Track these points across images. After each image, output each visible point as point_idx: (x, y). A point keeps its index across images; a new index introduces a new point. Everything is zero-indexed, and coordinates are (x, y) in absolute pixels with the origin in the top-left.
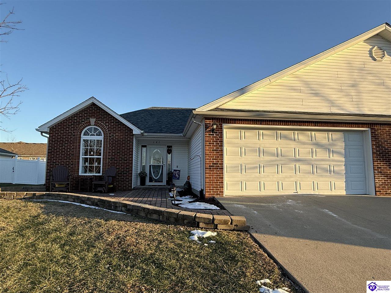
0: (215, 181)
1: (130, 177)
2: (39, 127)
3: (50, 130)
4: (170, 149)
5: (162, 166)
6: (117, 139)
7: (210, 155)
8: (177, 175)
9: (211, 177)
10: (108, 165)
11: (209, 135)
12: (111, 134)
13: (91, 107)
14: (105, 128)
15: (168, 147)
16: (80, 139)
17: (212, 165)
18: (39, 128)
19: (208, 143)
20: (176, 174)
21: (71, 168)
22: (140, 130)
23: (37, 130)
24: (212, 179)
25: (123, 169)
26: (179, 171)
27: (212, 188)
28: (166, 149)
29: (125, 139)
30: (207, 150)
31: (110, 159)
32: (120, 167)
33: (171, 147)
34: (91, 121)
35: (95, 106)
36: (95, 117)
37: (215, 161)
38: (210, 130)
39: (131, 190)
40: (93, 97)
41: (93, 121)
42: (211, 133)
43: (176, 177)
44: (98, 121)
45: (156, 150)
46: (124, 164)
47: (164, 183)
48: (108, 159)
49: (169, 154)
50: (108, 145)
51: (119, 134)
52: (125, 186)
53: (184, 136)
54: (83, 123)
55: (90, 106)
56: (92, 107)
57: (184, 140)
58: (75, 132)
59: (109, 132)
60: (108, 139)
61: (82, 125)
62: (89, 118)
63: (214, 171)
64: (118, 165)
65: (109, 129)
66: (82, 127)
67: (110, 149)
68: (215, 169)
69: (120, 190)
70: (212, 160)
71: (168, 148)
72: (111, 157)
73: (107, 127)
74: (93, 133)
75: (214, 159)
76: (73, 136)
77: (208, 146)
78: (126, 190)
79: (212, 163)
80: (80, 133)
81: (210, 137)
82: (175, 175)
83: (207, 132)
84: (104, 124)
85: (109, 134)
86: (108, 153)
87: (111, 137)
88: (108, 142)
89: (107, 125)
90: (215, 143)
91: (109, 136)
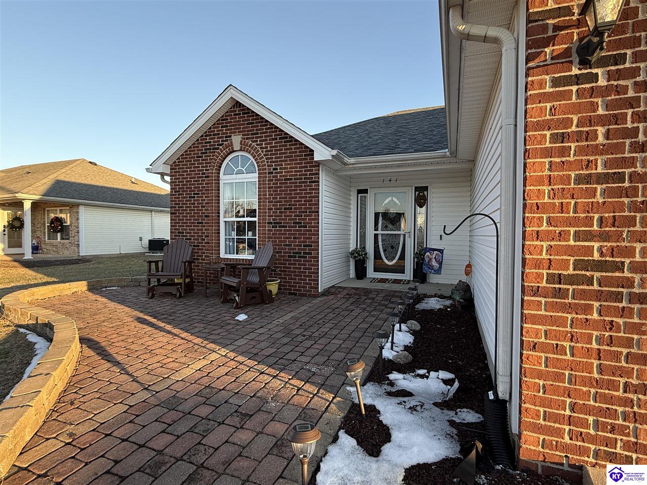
0: (596, 375)
1: (312, 265)
2: (151, 165)
3: (171, 169)
4: (424, 195)
5: (404, 235)
6: (284, 176)
7: (562, 208)
8: (434, 263)
9: (567, 344)
10: (268, 238)
11: (556, 83)
12: (272, 166)
13: (232, 112)
14: (260, 154)
15: (417, 189)
16: (219, 183)
17: (571, 271)
18: (151, 167)
19: (548, 133)
20: (430, 259)
21: (206, 243)
22: (330, 149)
23: (147, 170)
24: (568, 357)
25: (298, 246)
26: (441, 251)
27: (568, 412)
28: (411, 196)
29: (300, 175)
30: (540, 181)
31: (271, 223)
32: (293, 242)
33: (426, 188)
34: (233, 140)
35: (240, 107)
36: (241, 132)
37: (596, 245)
38: (567, 53)
39: (316, 296)
40: (231, 85)
41: (236, 140)
42: (575, 71)
43: (431, 267)
44: (247, 139)
45: (390, 199)
46: (299, 234)
47: (408, 275)
48: (268, 223)
49: (421, 206)
50: (267, 193)
51: (289, 164)
52: (303, 287)
53: (454, 154)
54: (220, 147)
55: (231, 108)
56: (235, 111)
57: (456, 166)
58: (208, 170)
59: (268, 162)
60: (267, 179)
61: (218, 153)
62: (230, 136)
63: (588, 309)
64: (287, 238)
65: (268, 155)
66: (219, 157)
67: (272, 202)
68: (599, 295)
69: (293, 294)
70: (572, 242)
71: (417, 193)
72: (273, 220)
73: (264, 150)
74: (240, 168)
75: (589, 236)
76: (206, 177)
77: (547, 153)
78: (305, 295)
79: (572, 259)
80: (216, 169)
81: (567, 95)
82: (429, 262)
83: (544, 68)
84: (257, 145)
85: (268, 166)
86: (267, 211)
87: (272, 173)
88: (267, 186)
89: (264, 146)
90: (601, 130)
91: (267, 171)
